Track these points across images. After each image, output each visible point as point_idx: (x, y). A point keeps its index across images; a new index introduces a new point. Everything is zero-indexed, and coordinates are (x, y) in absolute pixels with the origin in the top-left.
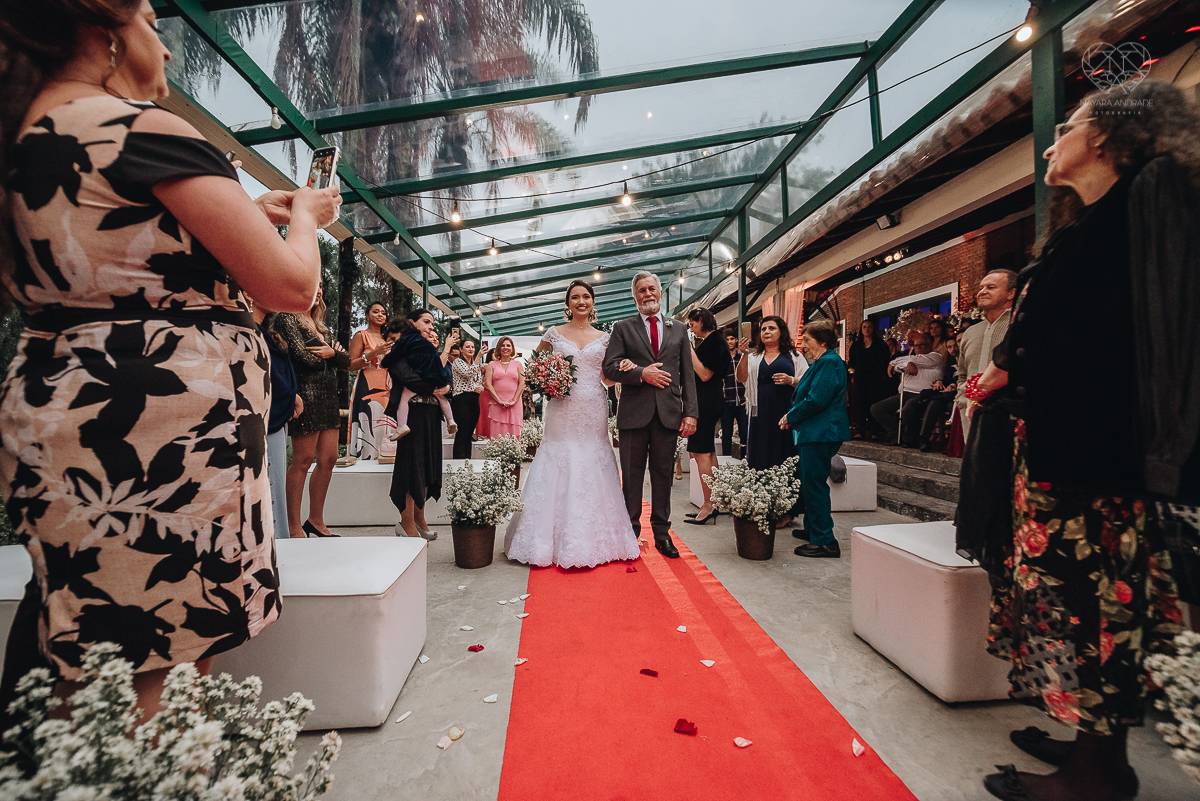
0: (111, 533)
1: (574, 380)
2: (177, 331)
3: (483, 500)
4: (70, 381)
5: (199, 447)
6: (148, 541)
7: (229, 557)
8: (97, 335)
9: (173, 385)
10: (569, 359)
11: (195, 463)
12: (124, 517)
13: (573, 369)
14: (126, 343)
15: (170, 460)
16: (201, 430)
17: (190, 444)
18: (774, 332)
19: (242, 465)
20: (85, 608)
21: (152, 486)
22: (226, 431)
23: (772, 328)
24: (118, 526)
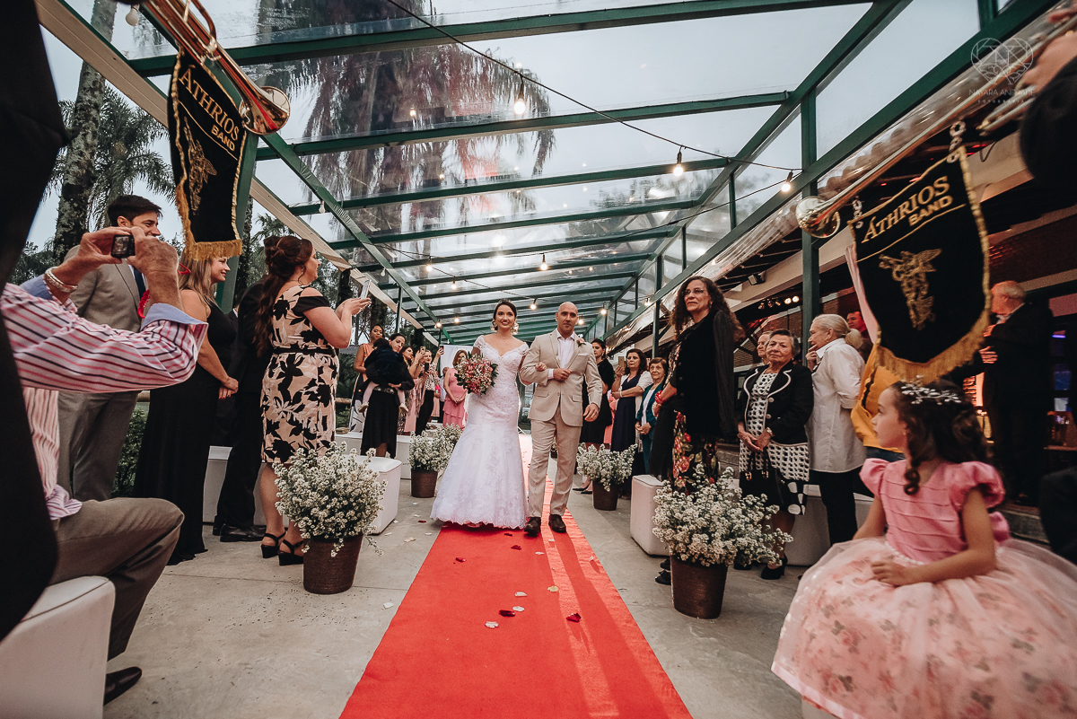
0: (283, 417)
1: (492, 384)
2: (304, 356)
3: (431, 455)
4: (278, 370)
5: (306, 393)
6: (291, 422)
7: (312, 431)
8: (285, 357)
9: (299, 373)
10: (494, 366)
11: (305, 398)
12: (286, 413)
13: (494, 375)
14: (291, 359)
15: (298, 396)
16: (307, 388)
17: (304, 392)
18: (636, 361)
19: (319, 401)
20: (275, 440)
21: (293, 404)
22: (314, 389)
23: (635, 358)
24: (285, 415)
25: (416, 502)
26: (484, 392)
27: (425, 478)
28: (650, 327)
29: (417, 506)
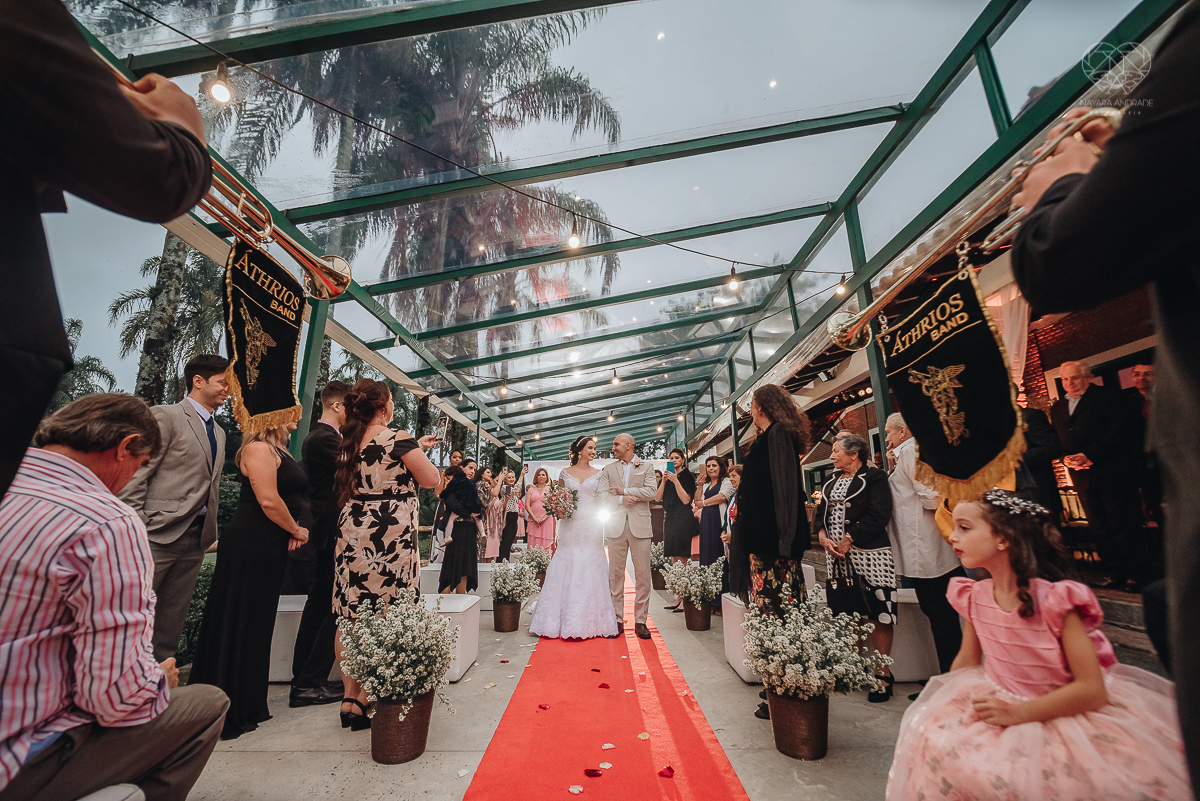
0: (374, 569)
1: (575, 508)
2: (398, 503)
3: (513, 584)
4: (368, 519)
5: (401, 542)
6: (383, 573)
7: (404, 581)
8: (377, 505)
9: (395, 522)
10: (574, 493)
11: (399, 547)
12: (378, 564)
13: (575, 499)
14: (385, 508)
15: (393, 545)
16: (402, 536)
17: (398, 541)
18: (715, 468)
19: (412, 548)
20: (362, 593)
21: (387, 555)
22: (407, 537)
23: (714, 465)
24: (376, 566)
25: (499, 637)
26: (570, 516)
27: (507, 611)
28: (729, 428)
29: (500, 642)
